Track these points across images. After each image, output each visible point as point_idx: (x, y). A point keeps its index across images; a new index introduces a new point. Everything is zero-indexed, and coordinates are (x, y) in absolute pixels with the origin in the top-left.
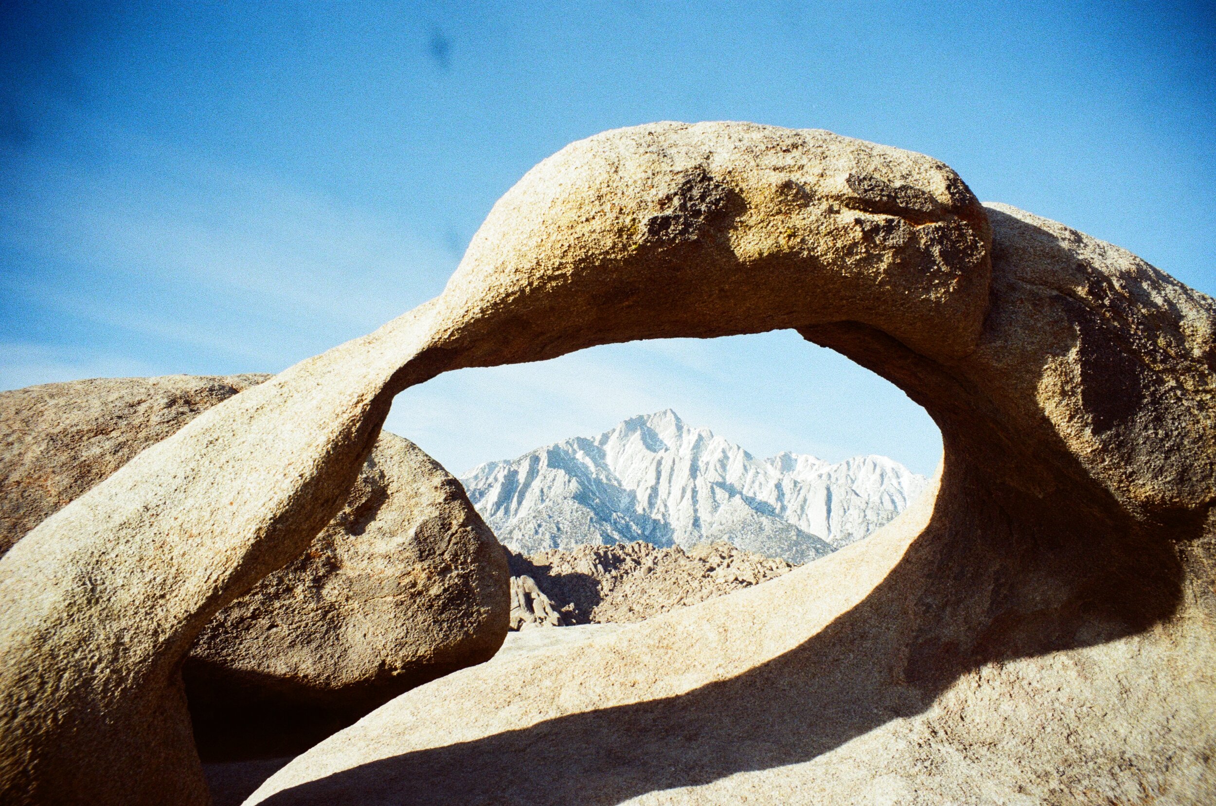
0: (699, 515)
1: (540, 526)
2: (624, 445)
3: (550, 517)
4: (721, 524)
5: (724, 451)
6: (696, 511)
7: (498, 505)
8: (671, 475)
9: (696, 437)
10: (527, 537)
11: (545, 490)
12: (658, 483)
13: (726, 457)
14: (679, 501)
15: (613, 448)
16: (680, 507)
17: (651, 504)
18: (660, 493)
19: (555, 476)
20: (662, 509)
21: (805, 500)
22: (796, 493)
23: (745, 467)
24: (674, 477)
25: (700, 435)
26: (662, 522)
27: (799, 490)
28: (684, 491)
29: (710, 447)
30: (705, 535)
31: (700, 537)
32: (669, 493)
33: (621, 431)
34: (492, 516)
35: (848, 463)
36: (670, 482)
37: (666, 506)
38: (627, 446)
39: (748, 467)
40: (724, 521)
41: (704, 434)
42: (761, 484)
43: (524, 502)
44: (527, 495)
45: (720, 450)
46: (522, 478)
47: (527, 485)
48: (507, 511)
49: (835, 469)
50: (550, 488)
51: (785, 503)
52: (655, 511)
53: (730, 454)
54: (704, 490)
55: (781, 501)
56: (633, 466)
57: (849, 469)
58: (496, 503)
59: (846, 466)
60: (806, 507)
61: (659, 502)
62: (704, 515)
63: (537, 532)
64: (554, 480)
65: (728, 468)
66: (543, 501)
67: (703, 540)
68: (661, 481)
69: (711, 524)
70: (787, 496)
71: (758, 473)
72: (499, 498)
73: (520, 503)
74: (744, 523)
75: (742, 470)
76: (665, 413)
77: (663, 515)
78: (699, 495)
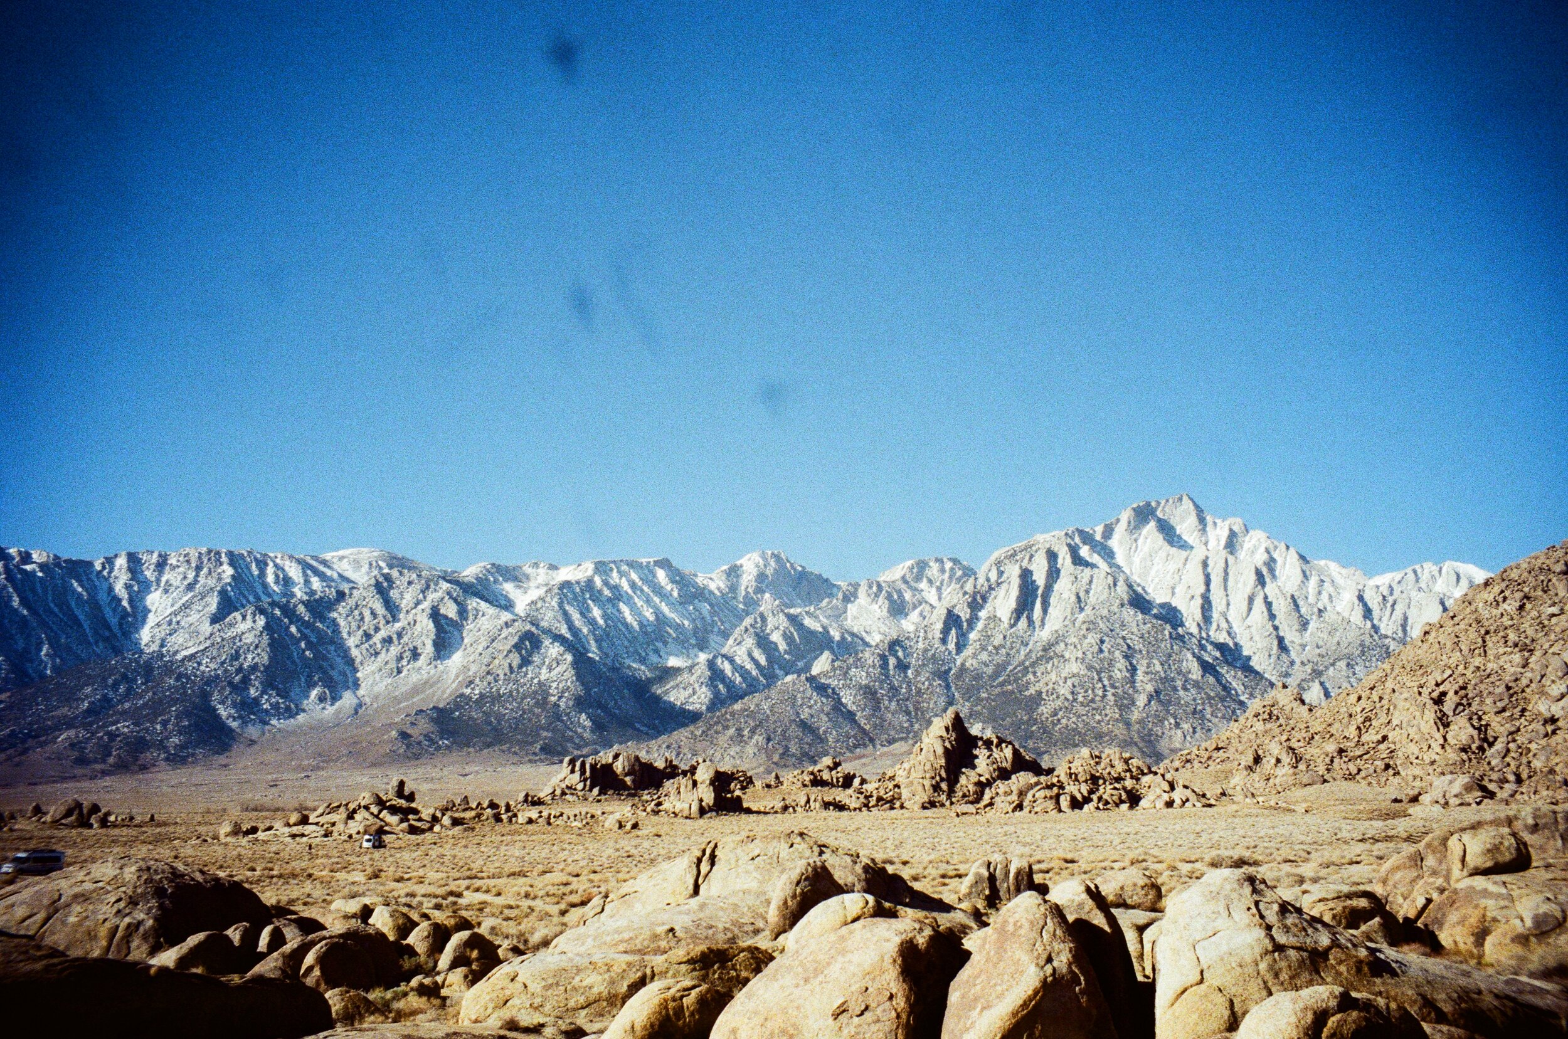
0: (1281, 634)
1: (1102, 642)
2: (1136, 540)
3: (1112, 631)
4: (1318, 647)
5: (1267, 551)
6: (1276, 628)
7: (1018, 613)
8: (1225, 580)
9: (1226, 533)
10: (1090, 656)
11: (1082, 595)
12: (1208, 590)
13: (1273, 560)
14: (1244, 615)
15: (1121, 543)
16: (1249, 622)
17: (1207, 618)
18: (1214, 603)
19: (1092, 577)
20: (1224, 625)
21: (1406, 619)
22: (1389, 609)
23: (1304, 572)
24: (1230, 583)
25: (1231, 530)
26: (1231, 644)
27: (1393, 605)
28: (1251, 600)
29: (1246, 546)
30: (1298, 661)
31: (1292, 663)
32: (1228, 604)
33: (1129, 522)
34: (1012, 626)
35: (1415, 572)
36: (1226, 589)
37: (1227, 621)
38: (1140, 542)
39: (1308, 573)
40: (1321, 643)
41: (1236, 528)
42: (1330, 596)
43: (1050, 610)
44: (1053, 600)
45: (1262, 549)
46: (1040, 578)
47: (1049, 588)
48: (1031, 622)
49: (1397, 579)
50: (1087, 592)
51: (1375, 622)
52: (1214, 626)
53: (1276, 555)
54: (1282, 601)
55: (1371, 620)
56: (1155, 568)
57: (1417, 580)
58: (1016, 610)
59: (1413, 575)
60: (1408, 628)
61: (1215, 615)
62: (1290, 635)
63: (1101, 651)
64: (1091, 582)
65: (1277, 573)
66: (1082, 609)
67: (1296, 667)
68: (1212, 587)
69: (1303, 646)
70: (1376, 613)
71: (1322, 581)
72: (1018, 604)
73: (1045, 611)
74: (1362, 645)
75: (1300, 576)
76: (1180, 499)
77: (1229, 633)
78: (1274, 607)
